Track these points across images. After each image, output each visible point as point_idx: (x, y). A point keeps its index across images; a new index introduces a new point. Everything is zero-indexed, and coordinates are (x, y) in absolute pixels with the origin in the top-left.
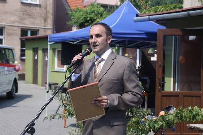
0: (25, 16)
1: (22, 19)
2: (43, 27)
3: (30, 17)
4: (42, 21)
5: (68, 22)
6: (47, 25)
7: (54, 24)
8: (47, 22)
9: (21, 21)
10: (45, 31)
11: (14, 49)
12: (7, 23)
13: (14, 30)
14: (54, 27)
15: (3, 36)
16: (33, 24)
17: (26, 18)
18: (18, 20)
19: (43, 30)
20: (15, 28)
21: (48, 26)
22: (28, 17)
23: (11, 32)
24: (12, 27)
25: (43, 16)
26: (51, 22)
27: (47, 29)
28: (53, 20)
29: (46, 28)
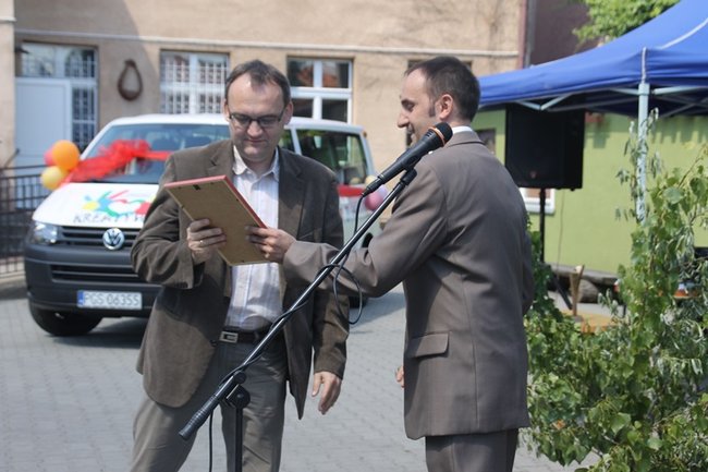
0: (424, 15)
1: (413, 27)
2: (486, 52)
3: (439, 17)
4: (484, 28)
5: (579, 27)
6: (501, 42)
7: (526, 40)
8: (502, 32)
9: (410, 35)
10: (492, 64)
11: (365, 135)
12: (361, 44)
13: (386, 67)
14: (525, 51)
15: (349, 90)
16: (449, 41)
17: (426, 22)
18: (399, 30)
19: (484, 61)
20: (387, 60)
21: (505, 45)
22: (432, 16)
23: (374, 73)
24: (380, 56)
25: (488, 10)
26: (516, 33)
27: (501, 57)
28: (523, 23)
29: (497, 53)
